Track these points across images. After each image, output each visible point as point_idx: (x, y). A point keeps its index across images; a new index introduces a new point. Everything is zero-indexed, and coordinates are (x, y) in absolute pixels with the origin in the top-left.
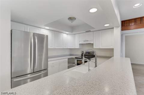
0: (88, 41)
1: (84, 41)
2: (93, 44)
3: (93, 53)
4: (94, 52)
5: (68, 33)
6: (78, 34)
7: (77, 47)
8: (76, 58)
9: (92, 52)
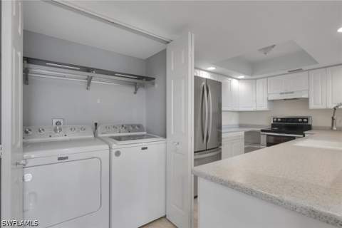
0: (292, 93)
1: (281, 94)
2: (306, 100)
3: (305, 120)
4: (307, 119)
5: (242, 77)
6: (266, 79)
7: (264, 106)
8: (262, 131)
9: (303, 119)
